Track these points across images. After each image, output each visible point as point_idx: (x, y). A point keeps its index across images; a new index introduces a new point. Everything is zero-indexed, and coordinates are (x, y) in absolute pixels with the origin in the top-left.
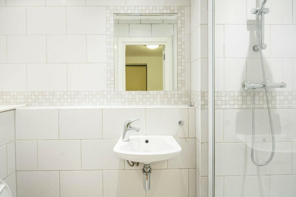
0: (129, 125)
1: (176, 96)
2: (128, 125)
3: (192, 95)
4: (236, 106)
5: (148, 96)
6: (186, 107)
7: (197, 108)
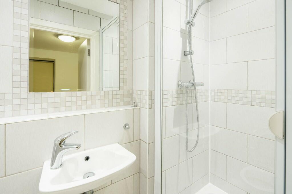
0: (63, 143)
1: (118, 96)
2: (60, 143)
3: (133, 94)
4: (174, 103)
5: (84, 98)
6: (130, 107)
7: (141, 108)
